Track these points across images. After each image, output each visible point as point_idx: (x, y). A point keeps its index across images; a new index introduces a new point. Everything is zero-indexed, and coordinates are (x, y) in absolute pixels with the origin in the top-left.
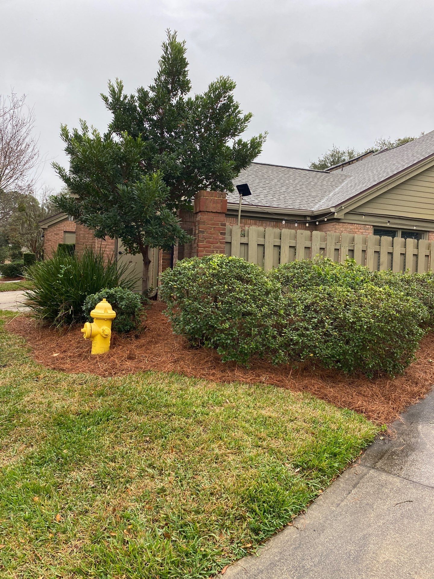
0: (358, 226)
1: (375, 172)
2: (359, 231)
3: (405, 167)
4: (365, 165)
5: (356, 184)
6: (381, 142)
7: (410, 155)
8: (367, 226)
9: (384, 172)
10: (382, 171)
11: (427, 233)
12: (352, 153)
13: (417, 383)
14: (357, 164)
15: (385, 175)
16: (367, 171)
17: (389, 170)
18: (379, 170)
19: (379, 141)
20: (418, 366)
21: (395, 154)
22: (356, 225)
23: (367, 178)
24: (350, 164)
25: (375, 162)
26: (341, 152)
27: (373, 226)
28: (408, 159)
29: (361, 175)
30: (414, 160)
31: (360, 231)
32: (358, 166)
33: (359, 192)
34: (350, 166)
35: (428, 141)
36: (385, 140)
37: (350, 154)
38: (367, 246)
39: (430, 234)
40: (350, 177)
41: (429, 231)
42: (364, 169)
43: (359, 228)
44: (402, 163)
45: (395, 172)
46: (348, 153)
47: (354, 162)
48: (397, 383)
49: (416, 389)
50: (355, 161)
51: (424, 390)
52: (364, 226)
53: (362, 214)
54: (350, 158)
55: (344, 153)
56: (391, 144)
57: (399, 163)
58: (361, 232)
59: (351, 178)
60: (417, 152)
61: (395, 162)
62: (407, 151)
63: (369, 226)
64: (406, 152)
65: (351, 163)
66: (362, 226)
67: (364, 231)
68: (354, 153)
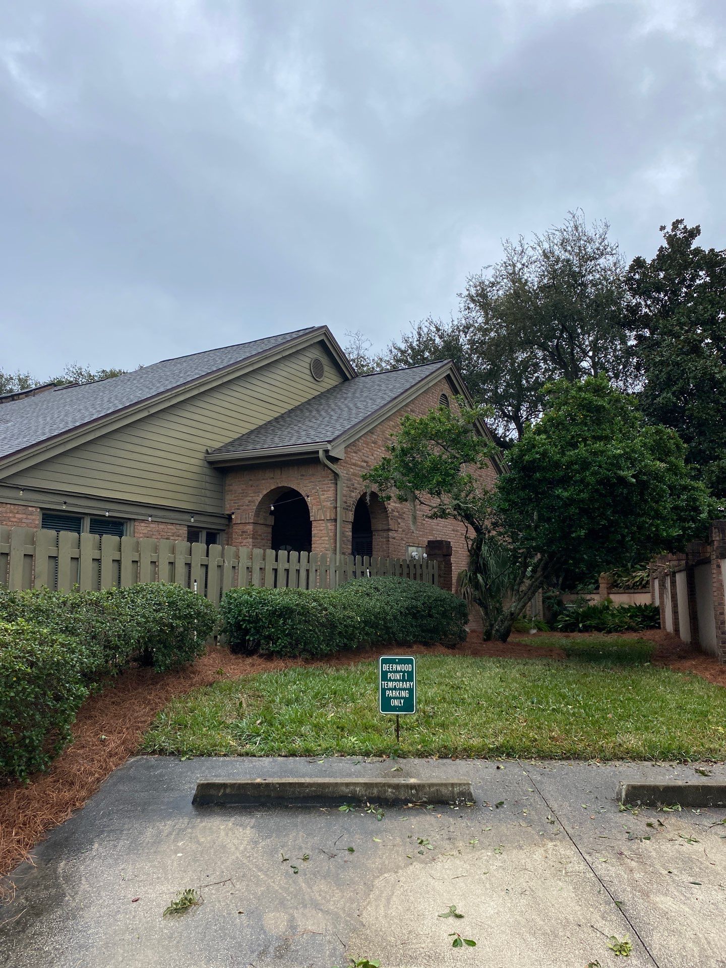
0: (12, 507)
1: (48, 419)
2: (14, 517)
3: (94, 418)
4: (37, 405)
5: (13, 435)
6: (74, 371)
7: (106, 399)
8: (30, 509)
9: (62, 420)
10: (58, 419)
11: (132, 522)
12: (26, 381)
13: (72, 784)
14: (26, 401)
15: (61, 426)
16: (38, 416)
17: (70, 419)
18: (56, 416)
19: (71, 369)
20: (80, 752)
21: (86, 394)
22: (9, 506)
23: (33, 428)
24: (13, 400)
25: (53, 402)
26: (5, 376)
27: (41, 509)
28: (101, 405)
29: (25, 422)
30: (109, 408)
31: (17, 516)
32: (26, 404)
33: (14, 450)
34: (13, 402)
35: (135, 382)
36: (81, 369)
37: (23, 382)
38: (10, 545)
39: (136, 524)
40: (8, 422)
41: (134, 519)
42: (34, 412)
43: (15, 511)
44: (91, 410)
45: (78, 424)
46: (20, 380)
47: (21, 396)
48: (34, 790)
49: (67, 795)
50: (24, 396)
51: (83, 793)
52: (24, 508)
53: (17, 488)
54: (23, 388)
55: (11, 378)
56: (90, 376)
57: (87, 409)
58: (19, 519)
59: (9, 424)
60: (116, 396)
61: (81, 407)
62: (103, 392)
63: (34, 509)
64: (101, 394)
65: (15, 398)
66: (21, 508)
67: (24, 516)
68: (30, 382)
